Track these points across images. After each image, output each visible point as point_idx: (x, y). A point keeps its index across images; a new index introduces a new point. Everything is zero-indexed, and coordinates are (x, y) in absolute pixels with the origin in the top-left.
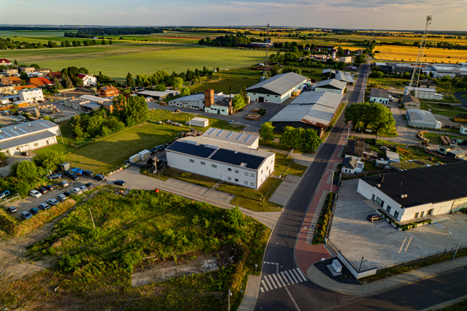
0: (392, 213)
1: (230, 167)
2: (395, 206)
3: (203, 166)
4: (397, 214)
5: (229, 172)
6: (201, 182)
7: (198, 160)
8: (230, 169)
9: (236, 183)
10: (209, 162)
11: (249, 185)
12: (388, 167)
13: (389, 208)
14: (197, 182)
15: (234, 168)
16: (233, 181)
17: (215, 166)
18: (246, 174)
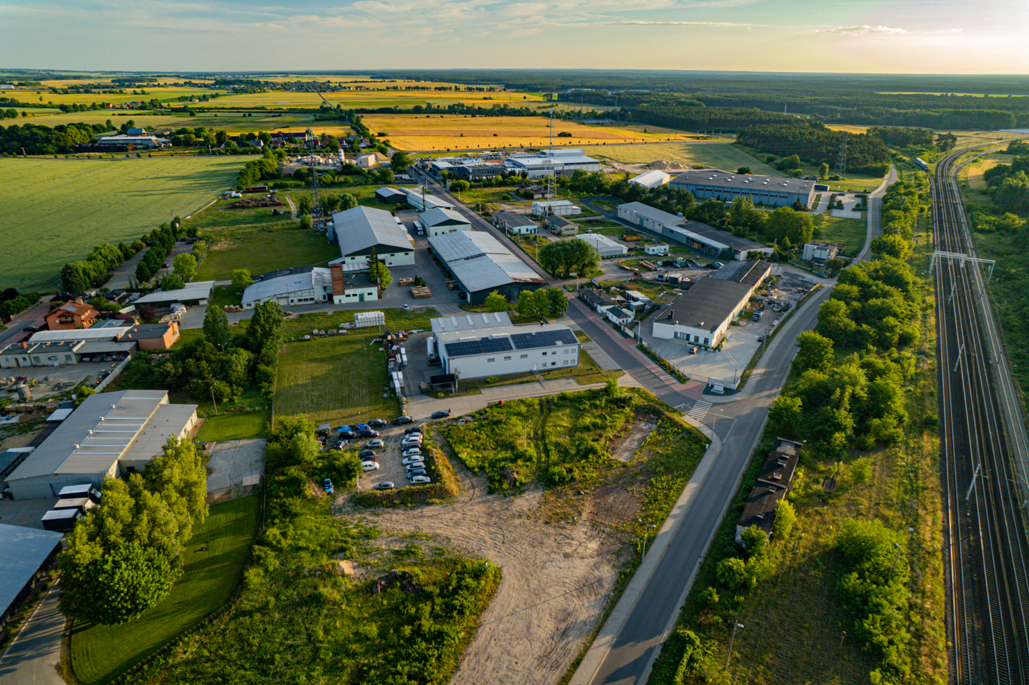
0: (701, 341)
1: (544, 351)
2: (702, 334)
3: (508, 361)
4: (706, 341)
5: (545, 357)
6: (525, 379)
7: (499, 356)
8: (544, 354)
9: (554, 367)
10: (516, 354)
11: (569, 365)
12: (647, 307)
13: (697, 339)
14: (520, 380)
15: (549, 350)
16: (549, 366)
17: (526, 356)
18: (567, 352)
